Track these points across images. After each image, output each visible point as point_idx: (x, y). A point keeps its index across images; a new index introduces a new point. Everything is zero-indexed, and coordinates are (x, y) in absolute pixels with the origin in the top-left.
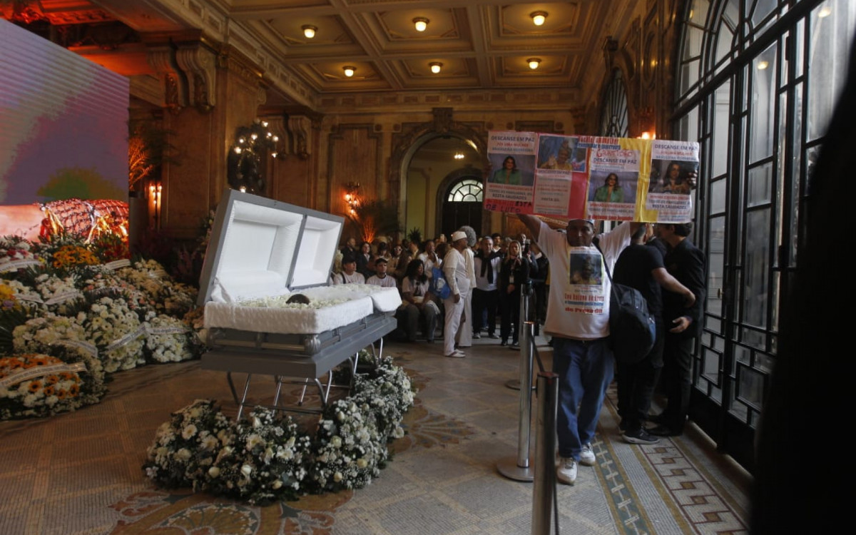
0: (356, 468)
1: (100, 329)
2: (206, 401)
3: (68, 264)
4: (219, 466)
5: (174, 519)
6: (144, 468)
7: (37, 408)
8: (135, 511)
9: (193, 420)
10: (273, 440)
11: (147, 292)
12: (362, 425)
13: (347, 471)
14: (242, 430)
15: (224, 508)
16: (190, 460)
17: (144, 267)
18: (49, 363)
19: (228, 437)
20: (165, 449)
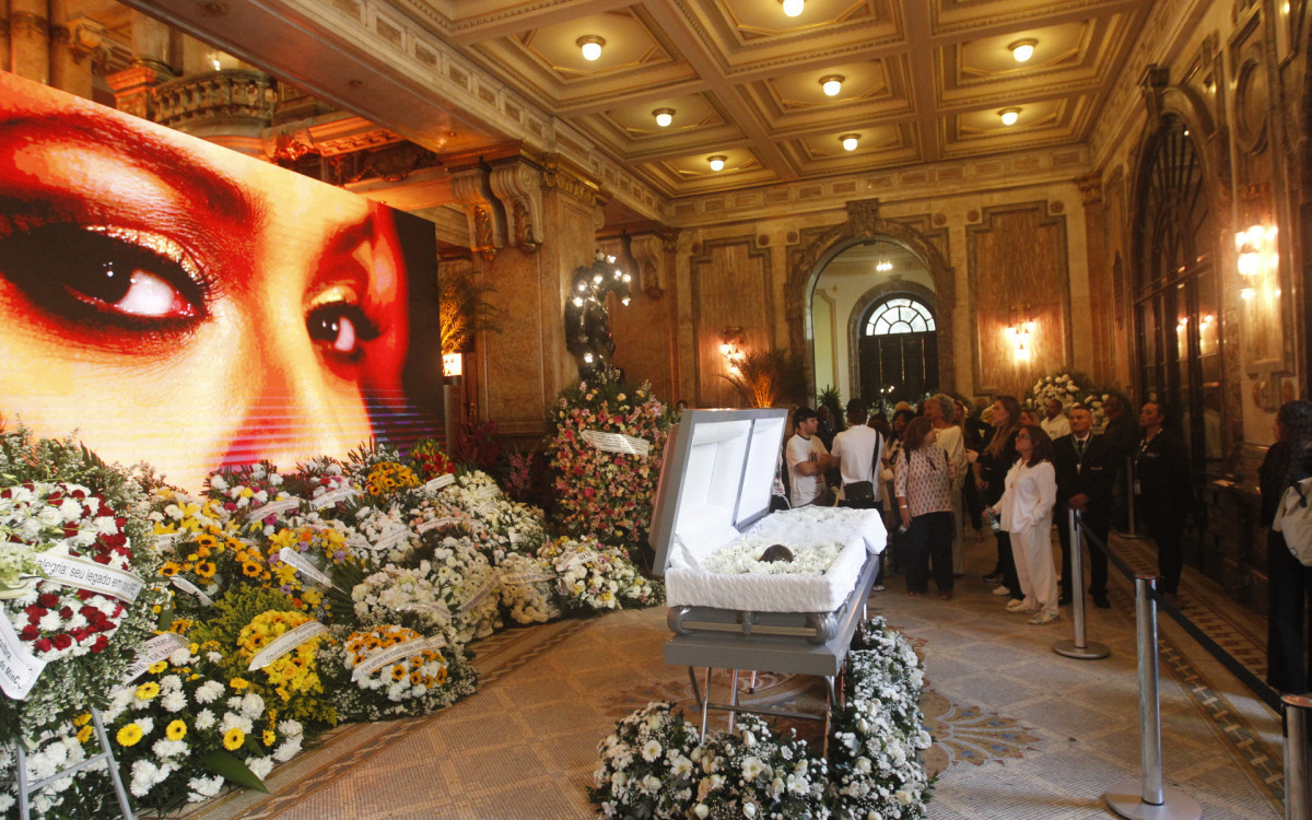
0: (897, 805)
1: (448, 582)
2: (662, 704)
3: (387, 489)
4: (708, 802)
6: (598, 801)
7: (406, 702)
9: (653, 734)
10: (780, 766)
11: (484, 521)
13: (887, 809)
14: (733, 752)
16: (661, 791)
17: (471, 483)
18: (407, 638)
19: (711, 760)
20: (623, 775)
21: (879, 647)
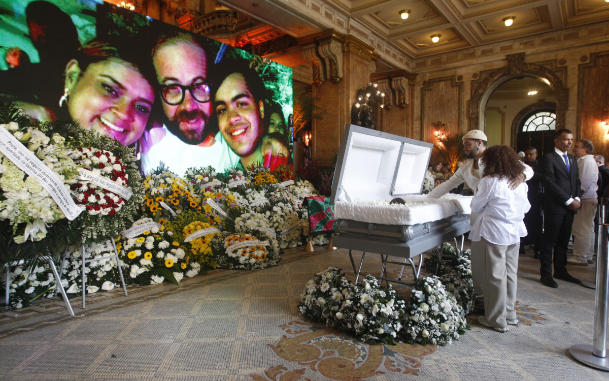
0: (440, 330)
1: (277, 221)
2: (335, 269)
3: (262, 183)
4: (342, 312)
5: (315, 341)
6: (298, 306)
7: (245, 265)
8: (293, 332)
9: (327, 280)
10: (378, 300)
12: (446, 298)
13: (433, 331)
14: (357, 290)
15: (345, 340)
16: (325, 305)
17: (302, 185)
18: (251, 239)
19: (349, 294)
20: (311, 296)
21: (465, 264)
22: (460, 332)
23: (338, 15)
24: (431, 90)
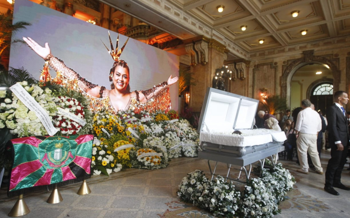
0: (262, 211)
1: (168, 142)
2: (200, 171)
3: (160, 120)
4: (203, 197)
6: (177, 192)
7: (148, 166)
8: (173, 207)
9: (194, 177)
10: (224, 190)
11: (183, 131)
12: (265, 192)
13: (257, 211)
14: (212, 184)
15: (204, 214)
16: (193, 192)
17: (183, 122)
18: (152, 152)
19: (207, 186)
20: (184, 187)
22: (274, 213)
23: (206, 28)
24: (259, 70)
